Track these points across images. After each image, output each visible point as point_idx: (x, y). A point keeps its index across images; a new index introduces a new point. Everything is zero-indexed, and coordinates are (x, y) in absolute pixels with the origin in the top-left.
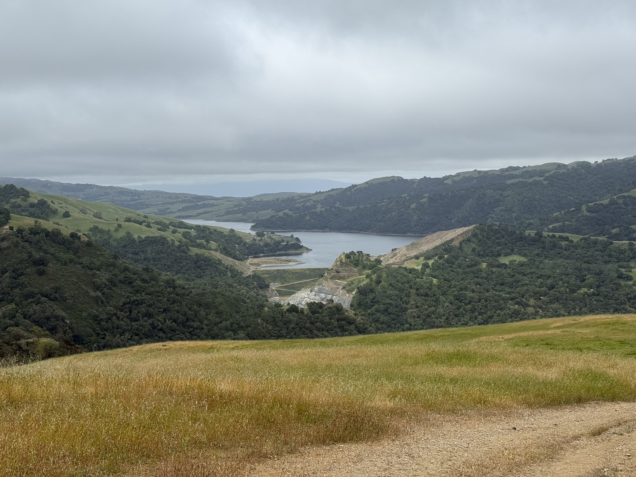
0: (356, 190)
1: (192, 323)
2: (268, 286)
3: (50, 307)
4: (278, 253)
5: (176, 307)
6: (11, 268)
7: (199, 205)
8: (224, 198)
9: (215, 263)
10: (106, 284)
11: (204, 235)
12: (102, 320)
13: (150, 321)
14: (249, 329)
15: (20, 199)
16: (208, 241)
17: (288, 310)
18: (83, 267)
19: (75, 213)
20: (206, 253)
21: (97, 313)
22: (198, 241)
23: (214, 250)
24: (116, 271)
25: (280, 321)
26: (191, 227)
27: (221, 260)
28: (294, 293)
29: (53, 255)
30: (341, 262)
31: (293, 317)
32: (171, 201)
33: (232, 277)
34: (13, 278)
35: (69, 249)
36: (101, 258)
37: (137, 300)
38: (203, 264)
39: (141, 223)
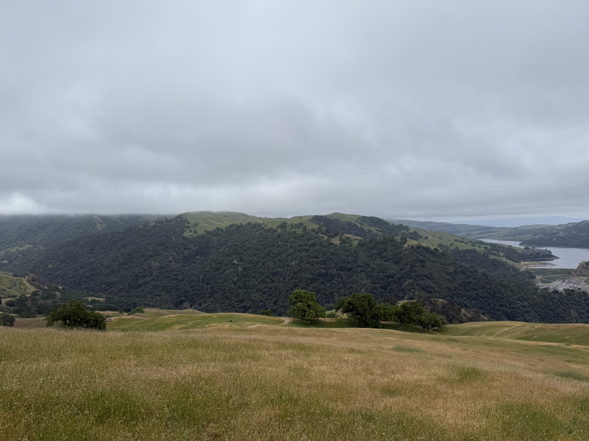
1: (498, 295)
2: (535, 277)
3: (428, 282)
4: (538, 259)
5: (489, 287)
6: (410, 263)
7: (488, 232)
8: (501, 228)
9: (503, 263)
10: (452, 273)
11: (495, 248)
12: (452, 290)
13: (476, 292)
14: (530, 300)
15: (405, 231)
16: (498, 252)
17: (552, 292)
18: (441, 264)
19: (430, 237)
20: (498, 258)
21: (450, 287)
22: (493, 252)
23: (502, 257)
24: (457, 267)
25: (548, 298)
26: (487, 244)
27: (506, 262)
28: (552, 282)
29: (427, 258)
30: (583, 266)
31: (556, 296)
32: (473, 229)
33: (513, 271)
34: (411, 268)
35: (434, 255)
36: (449, 260)
37: (468, 282)
38: (496, 264)
39: (462, 242)
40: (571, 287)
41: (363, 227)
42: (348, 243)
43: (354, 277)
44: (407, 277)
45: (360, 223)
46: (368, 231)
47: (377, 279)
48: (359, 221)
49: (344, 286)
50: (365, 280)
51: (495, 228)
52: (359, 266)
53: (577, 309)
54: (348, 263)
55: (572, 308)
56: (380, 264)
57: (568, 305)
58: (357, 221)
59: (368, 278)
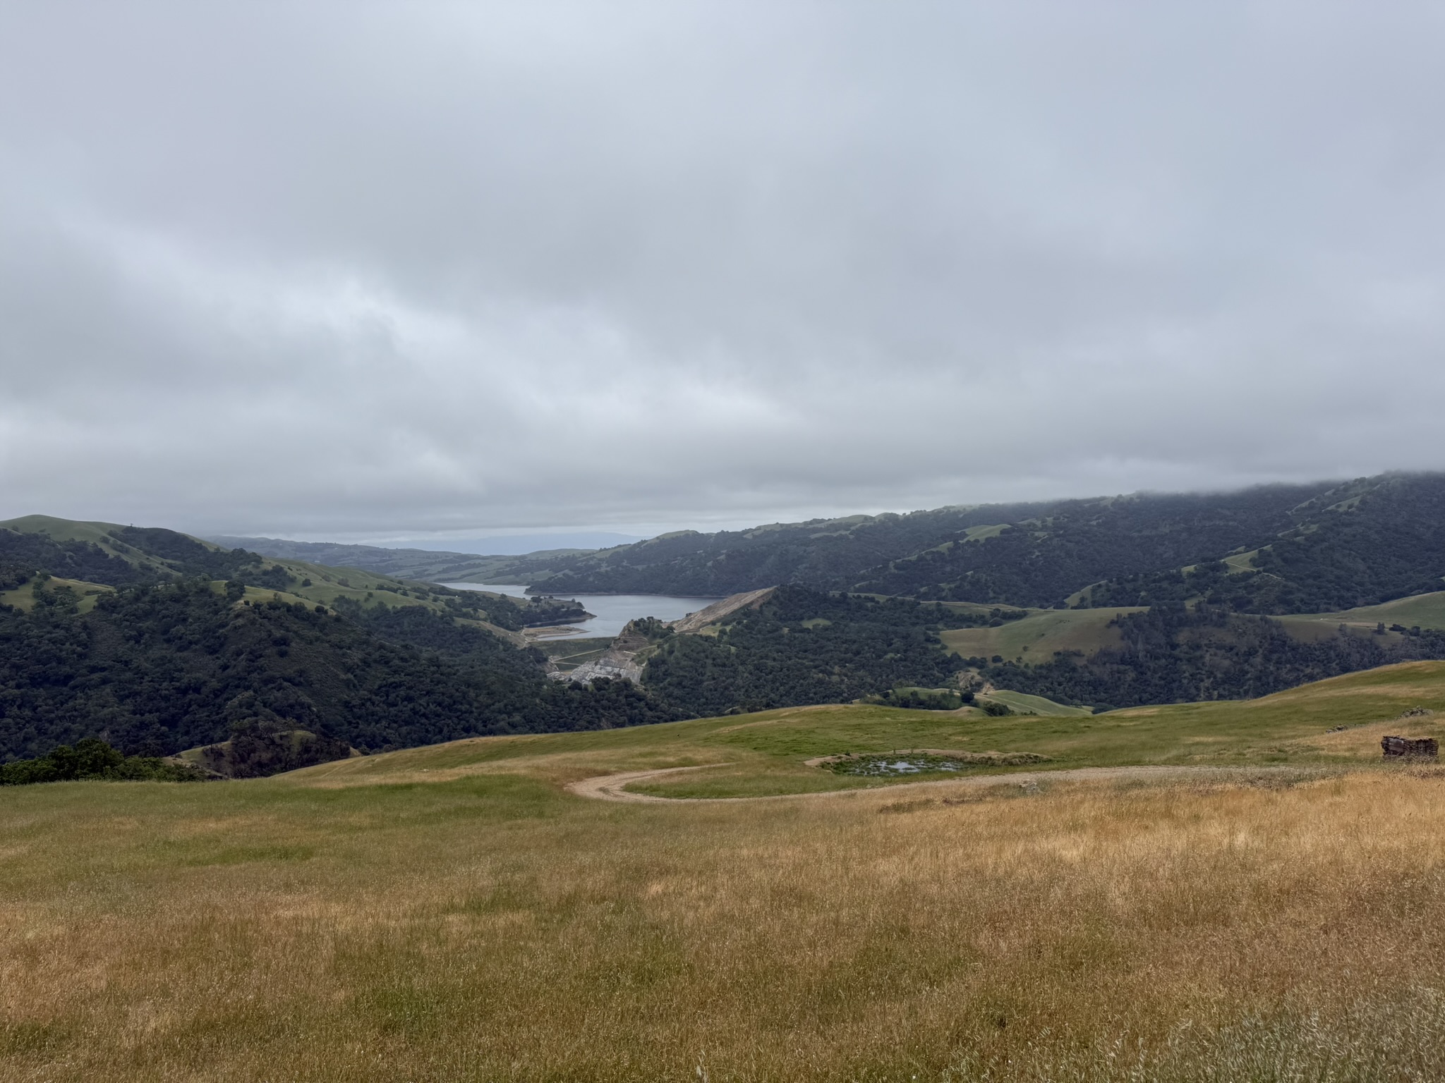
0: (647, 545)
1: (460, 706)
2: (546, 660)
3: (295, 693)
4: (557, 620)
5: (441, 689)
6: (248, 649)
7: (463, 566)
9: (484, 634)
10: (358, 666)
11: (471, 602)
12: (354, 706)
13: (411, 706)
14: (526, 710)
15: (251, 566)
16: (475, 610)
17: (569, 688)
18: (331, 646)
19: (317, 581)
20: (474, 624)
21: (348, 699)
22: (464, 610)
23: (483, 620)
24: (370, 650)
25: (562, 700)
26: (455, 593)
27: (491, 632)
28: (577, 667)
29: (295, 632)
30: (629, 630)
31: (576, 695)
33: (504, 650)
34: (250, 660)
35: (314, 625)
36: (352, 635)
37: (394, 682)
38: (470, 637)
39: (395, 591)
40: (609, 673)
41: (125, 558)
42: (63, 604)
43: (77, 702)
44: (237, 687)
45: (115, 548)
46: (139, 569)
47: (150, 699)
48: (112, 539)
49: (40, 731)
50: (112, 706)
51: (479, 557)
52: (94, 669)
53: (613, 716)
54: (60, 663)
55: (604, 716)
56: (163, 658)
57: (596, 711)
58: (105, 541)
59: (122, 699)
